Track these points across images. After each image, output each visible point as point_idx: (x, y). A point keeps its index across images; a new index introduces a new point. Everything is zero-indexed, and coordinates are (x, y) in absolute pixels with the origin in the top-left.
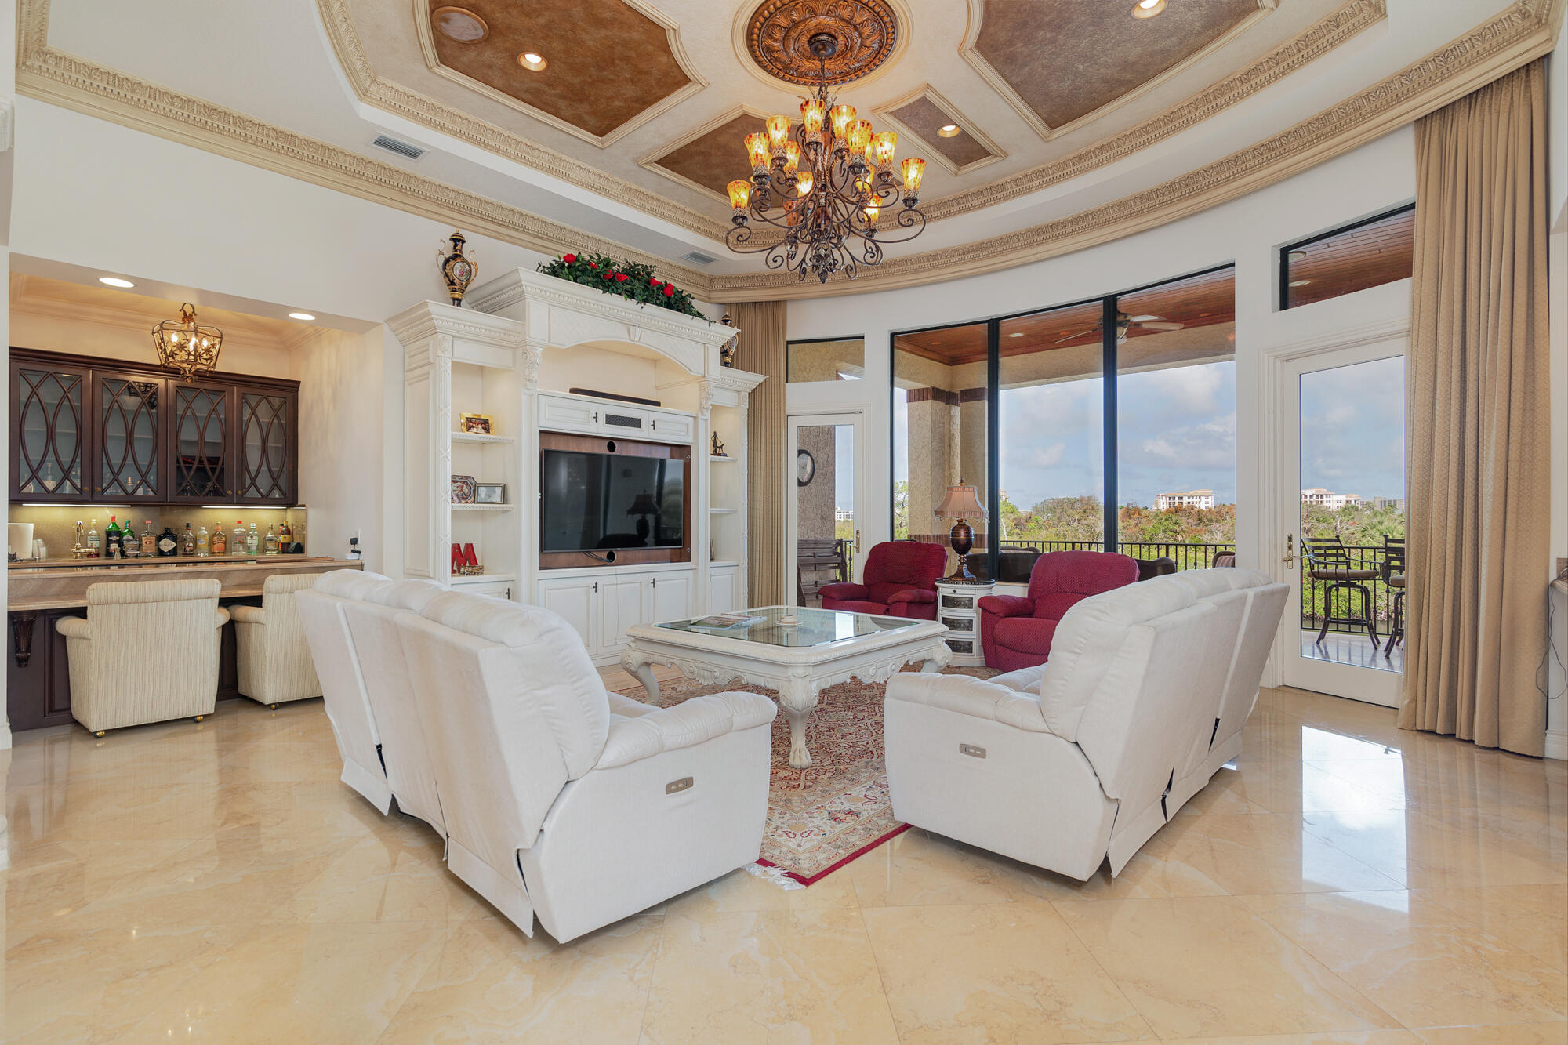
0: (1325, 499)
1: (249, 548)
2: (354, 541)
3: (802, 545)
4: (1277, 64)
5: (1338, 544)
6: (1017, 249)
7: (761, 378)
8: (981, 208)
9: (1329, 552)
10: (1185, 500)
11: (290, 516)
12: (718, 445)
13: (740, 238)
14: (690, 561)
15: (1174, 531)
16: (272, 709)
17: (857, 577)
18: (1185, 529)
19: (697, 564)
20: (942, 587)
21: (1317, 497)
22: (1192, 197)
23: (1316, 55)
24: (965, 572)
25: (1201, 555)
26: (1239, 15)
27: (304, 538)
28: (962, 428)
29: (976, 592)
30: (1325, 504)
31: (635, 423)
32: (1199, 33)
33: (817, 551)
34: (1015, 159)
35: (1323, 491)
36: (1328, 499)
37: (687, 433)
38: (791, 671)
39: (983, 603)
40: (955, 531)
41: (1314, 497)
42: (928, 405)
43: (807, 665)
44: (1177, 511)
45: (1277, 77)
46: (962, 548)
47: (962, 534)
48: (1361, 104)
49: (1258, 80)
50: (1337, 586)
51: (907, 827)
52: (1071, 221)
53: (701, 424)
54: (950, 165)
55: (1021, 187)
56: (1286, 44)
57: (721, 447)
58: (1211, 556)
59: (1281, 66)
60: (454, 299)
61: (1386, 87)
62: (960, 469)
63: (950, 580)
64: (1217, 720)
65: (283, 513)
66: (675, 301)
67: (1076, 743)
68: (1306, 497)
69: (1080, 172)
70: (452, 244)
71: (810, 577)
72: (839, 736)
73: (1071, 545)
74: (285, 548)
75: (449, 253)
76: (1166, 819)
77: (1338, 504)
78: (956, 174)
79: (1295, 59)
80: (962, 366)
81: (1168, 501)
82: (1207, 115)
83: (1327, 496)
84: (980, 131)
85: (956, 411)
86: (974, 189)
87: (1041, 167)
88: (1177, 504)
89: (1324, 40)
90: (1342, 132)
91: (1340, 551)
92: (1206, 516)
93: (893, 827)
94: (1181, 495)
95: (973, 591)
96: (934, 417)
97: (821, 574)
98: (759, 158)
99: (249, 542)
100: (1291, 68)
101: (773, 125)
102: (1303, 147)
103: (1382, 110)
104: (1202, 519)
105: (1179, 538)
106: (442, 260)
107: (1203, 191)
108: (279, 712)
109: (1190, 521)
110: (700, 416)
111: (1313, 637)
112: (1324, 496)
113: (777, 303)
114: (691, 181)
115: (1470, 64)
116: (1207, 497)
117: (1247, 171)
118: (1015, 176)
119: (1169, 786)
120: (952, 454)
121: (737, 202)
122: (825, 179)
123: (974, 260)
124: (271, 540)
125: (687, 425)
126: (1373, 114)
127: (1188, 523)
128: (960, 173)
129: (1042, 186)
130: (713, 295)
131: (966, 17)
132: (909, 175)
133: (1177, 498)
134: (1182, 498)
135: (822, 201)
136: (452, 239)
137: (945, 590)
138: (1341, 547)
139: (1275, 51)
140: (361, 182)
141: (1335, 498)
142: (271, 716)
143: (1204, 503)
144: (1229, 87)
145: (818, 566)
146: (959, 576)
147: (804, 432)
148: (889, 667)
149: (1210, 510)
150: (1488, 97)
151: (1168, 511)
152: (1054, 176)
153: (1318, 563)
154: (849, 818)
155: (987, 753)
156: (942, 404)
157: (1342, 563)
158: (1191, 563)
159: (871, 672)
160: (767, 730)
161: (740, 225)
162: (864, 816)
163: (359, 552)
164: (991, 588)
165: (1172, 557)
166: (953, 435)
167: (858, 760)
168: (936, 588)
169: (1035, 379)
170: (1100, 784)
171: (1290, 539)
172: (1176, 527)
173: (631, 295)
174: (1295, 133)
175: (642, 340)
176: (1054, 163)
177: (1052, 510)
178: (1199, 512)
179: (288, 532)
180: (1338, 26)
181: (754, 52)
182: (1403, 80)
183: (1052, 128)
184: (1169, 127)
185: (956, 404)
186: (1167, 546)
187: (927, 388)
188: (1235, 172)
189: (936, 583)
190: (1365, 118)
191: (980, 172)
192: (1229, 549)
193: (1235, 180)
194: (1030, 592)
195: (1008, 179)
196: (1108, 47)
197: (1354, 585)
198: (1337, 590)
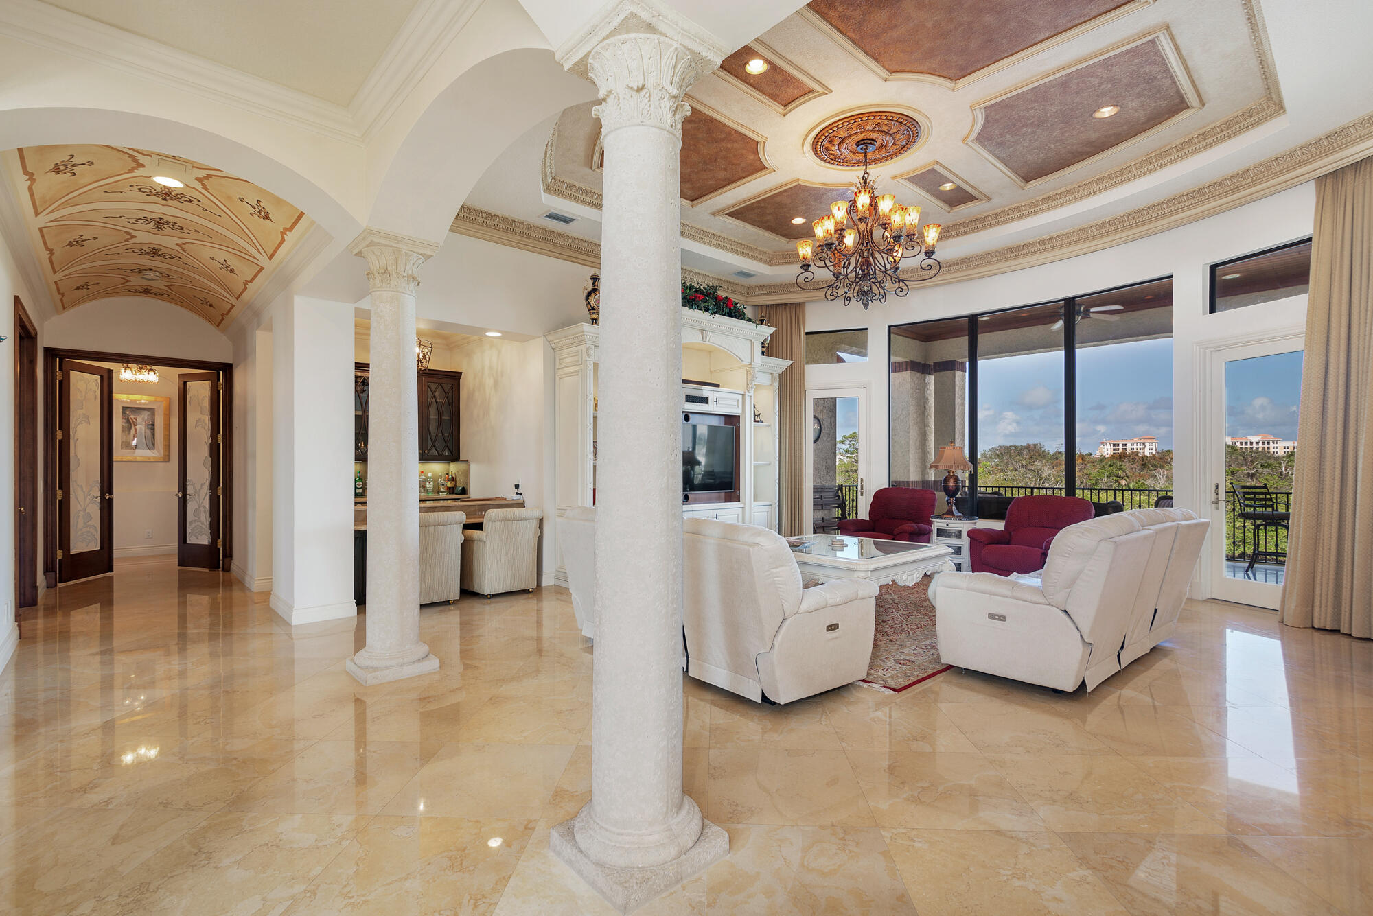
0: (1272, 445)
1: (428, 490)
2: (517, 486)
3: (816, 489)
4: (1205, 139)
5: (1265, 490)
6: (994, 263)
7: (788, 363)
8: (967, 234)
9: (1257, 497)
10: (1129, 447)
11: (453, 468)
12: (756, 414)
13: (806, 280)
14: (739, 501)
15: (1118, 476)
16: (488, 598)
17: (863, 513)
18: (1129, 474)
19: (745, 504)
20: (937, 522)
21: (1263, 443)
22: (1138, 227)
23: (1235, 134)
24: (955, 511)
25: (1144, 498)
26: (1174, 112)
27: (467, 483)
28: (935, 393)
29: (965, 526)
30: (1272, 450)
31: (704, 400)
32: (1143, 123)
33: (823, 494)
34: (996, 201)
35: (1271, 437)
36: (1275, 445)
37: (738, 407)
38: (856, 574)
39: (971, 534)
40: (946, 480)
41: (1261, 443)
42: (905, 377)
43: (867, 570)
44: (1122, 456)
45: (1205, 148)
46: (951, 493)
47: (951, 483)
48: (1272, 165)
49: (1190, 149)
50: (1266, 525)
51: (950, 667)
52: (1039, 243)
53: (748, 399)
54: (947, 208)
55: (1000, 220)
56: (1212, 126)
57: (758, 416)
58: (1154, 498)
59: (1208, 141)
60: (593, 320)
61: (1291, 155)
62: (933, 427)
63: (941, 517)
64: (1156, 610)
65: (447, 465)
66: (734, 312)
67: (1065, 611)
68: (1251, 443)
69: (1048, 209)
70: (591, 282)
71: (820, 514)
72: (880, 621)
73: (1030, 490)
74: (452, 490)
75: (590, 288)
76: (1120, 666)
77: (1285, 450)
78: (949, 212)
79: (1219, 136)
80: (935, 342)
81: (1112, 448)
82: (1150, 171)
83: (1273, 443)
84: (971, 186)
85: (931, 379)
86: (962, 221)
87: (1016, 205)
88: (1120, 451)
89: (1241, 125)
90: (1257, 184)
91: (1268, 496)
92: (1150, 462)
93: (938, 668)
94: (1124, 442)
95: (962, 525)
96: (913, 385)
97: (826, 512)
98: (829, 232)
99: (427, 486)
100: (1216, 143)
101: (837, 207)
102: (1227, 194)
103: (1288, 170)
104: (1146, 464)
105: (1123, 482)
106: (586, 292)
107: (1146, 222)
108: (493, 600)
109: (1135, 466)
110: (747, 394)
111: (1244, 568)
112: (1271, 442)
113: (798, 304)
114: (747, 224)
115: (1354, 142)
116: (1151, 444)
117: (1182, 209)
118: (996, 211)
119: (1122, 647)
120: (926, 414)
121: (804, 255)
122: (868, 238)
123: (959, 271)
124: (443, 485)
125: (738, 400)
126: (1281, 173)
127: (1132, 469)
128: (952, 211)
129: (1017, 219)
130: (749, 299)
131: (971, 124)
132: (929, 235)
133: (1121, 445)
134: (1126, 445)
135: (866, 254)
136: (591, 279)
137: (938, 524)
138: (1269, 493)
139: (1203, 130)
140: (530, 241)
141: (1281, 444)
142: (488, 603)
143: (1149, 450)
144: (1168, 153)
145: (824, 506)
146: (950, 513)
147: (817, 401)
148: (915, 575)
149: (1154, 455)
150: (1369, 165)
151: (1113, 457)
152: (1027, 212)
153: (1247, 506)
154: (908, 663)
155: (1007, 619)
156: (918, 374)
157: (1269, 506)
158: (1136, 504)
159: (904, 578)
160: (873, 601)
161: (806, 271)
162: (918, 662)
163: (521, 494)
164: (975, 523)
165: (1119, 499)
166: (927, 399)
167: (900, 635)
168: (931, 523)
169: (1000, 353)
170: (1081, 635)
171: (1217, 487)
172: (1120, 472)
173: (707, 310)
174: (1221, 183)
175: (711, 341)
176: (1027, 202)
177: (1000, 456)
178: (1144, 458)
179: (453, 479)
180: (1251, 116)
181: (816, 151)
182: (1303, 150)
183: (1027, 181)
184: (1119, 179)
185: (929, 374)
186: (1115, 490)
187: (907, 362)
188: (1173, 209)
189: (931, 519)
190: (1275, 175)
191: (966, 211)
192: (1169, 494)
193: (1173, 215)
194: (1006, 526)
195: (990, 213)
196: (1074, 134)
197: (1280, 524)
198: (1265, 528)
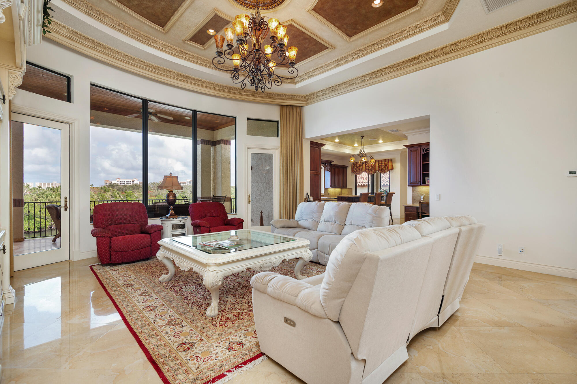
6: (171, 77)
46: (171, 204)
47: (171, 198)
193: (244, 96)
